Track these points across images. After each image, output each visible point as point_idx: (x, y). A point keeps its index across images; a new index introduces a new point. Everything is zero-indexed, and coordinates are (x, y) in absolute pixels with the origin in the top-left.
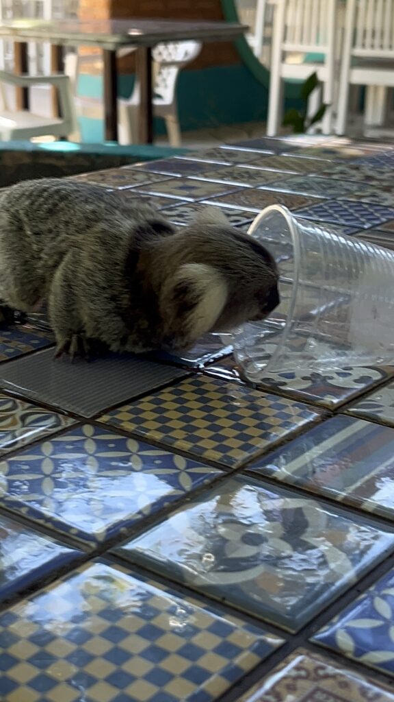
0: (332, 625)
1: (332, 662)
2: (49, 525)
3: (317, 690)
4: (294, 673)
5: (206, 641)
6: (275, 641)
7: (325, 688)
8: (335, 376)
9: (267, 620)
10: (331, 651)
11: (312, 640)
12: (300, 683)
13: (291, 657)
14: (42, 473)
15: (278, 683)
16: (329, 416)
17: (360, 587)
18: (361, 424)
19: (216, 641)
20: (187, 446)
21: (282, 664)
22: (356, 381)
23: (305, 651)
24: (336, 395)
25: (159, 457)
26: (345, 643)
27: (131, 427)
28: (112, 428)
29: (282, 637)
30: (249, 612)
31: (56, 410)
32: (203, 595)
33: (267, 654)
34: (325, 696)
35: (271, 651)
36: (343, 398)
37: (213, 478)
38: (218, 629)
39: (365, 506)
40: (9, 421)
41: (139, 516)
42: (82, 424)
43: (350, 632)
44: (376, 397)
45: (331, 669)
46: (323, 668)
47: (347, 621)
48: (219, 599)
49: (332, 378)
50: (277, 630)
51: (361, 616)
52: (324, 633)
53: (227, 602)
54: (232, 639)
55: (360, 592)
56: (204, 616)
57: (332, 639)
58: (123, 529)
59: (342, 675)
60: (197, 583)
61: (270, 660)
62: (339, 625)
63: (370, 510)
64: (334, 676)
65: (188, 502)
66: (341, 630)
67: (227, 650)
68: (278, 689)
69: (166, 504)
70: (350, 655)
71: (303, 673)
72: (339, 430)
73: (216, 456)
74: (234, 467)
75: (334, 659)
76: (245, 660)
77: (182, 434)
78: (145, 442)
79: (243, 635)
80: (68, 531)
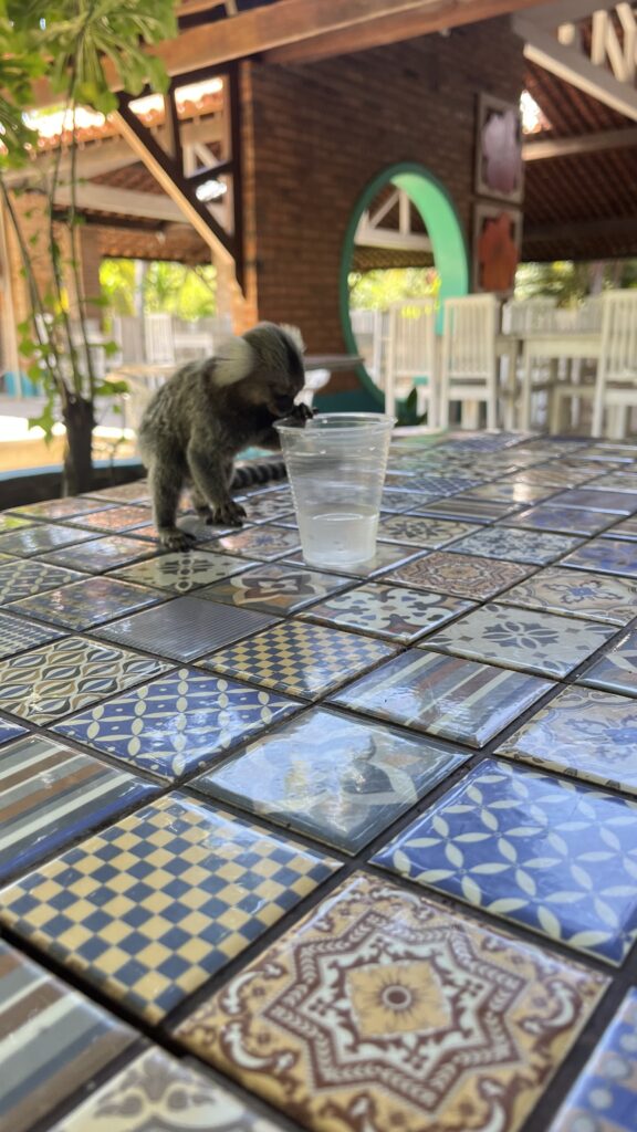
0: (391, 846)
1: (388, 884)
2: (133, 763)
3: (371, 913)
4: (350, 897)
5: (267, 868)
6: (335, 864)
7: (378, 911)
8: (413, 616)
9: (329, 844)
10: (389, 873)
11: (370, 862)
12: (355, 907)
13: (349, 880)
14: (134, 714)
15: (333, 909)
16: (405, 651)
17: (421, 806)
18: (432, 656)
19: (276, 867)
20: (272, 683)
21: (338, 889)
22: (430, 619)
23: (363, 873)
24: (412, 633)
25: (246, 695)
26: (403, 864)
27: (223, 668)
28: (208, 670)
29: (341, 861)
30: (313, 837)
31: (158, 657)
32: (270, 823)
33: (324, 879)
34: (377, 919)
35: (330, 874)
36: (417, 635)
37: (292, 710)
38: (279, 857)
39: (429, 730)
40: (113, 668)
41: (220, 750)
42: (178, 669)
43: (410, 853)
44: (446, 632)
45: (385, 892)
46: (378, 890)
47: (406, 841)
48: (285, 826)
49: (408, 618)
50: (334, 853)
51: (421, 834)
52: (384, 852)
53: (291, 828)
54: (291, 865)
55: (420, 812)
56: (264, 841)
57: (390, 860)
58: (201, 763)
59: (397, 897)
60: (265, 811)
61: (327, 883)
62: (397, 846)
63: (435, 733)
64: (388, 899)
65: (266, 735)
66: (397, 853)
67: (286, 876)
68: (331, 915)
69: (245, 737)
70: (406, 875)
71: (358, 896)
72: (411, 662)
73: (298, 691)
74: (313, 700)
75: (392, 880)
76: (303, 887)
77: (270, 673)
78: (230, 678)
79: (305, 859)
80: (149, 767)
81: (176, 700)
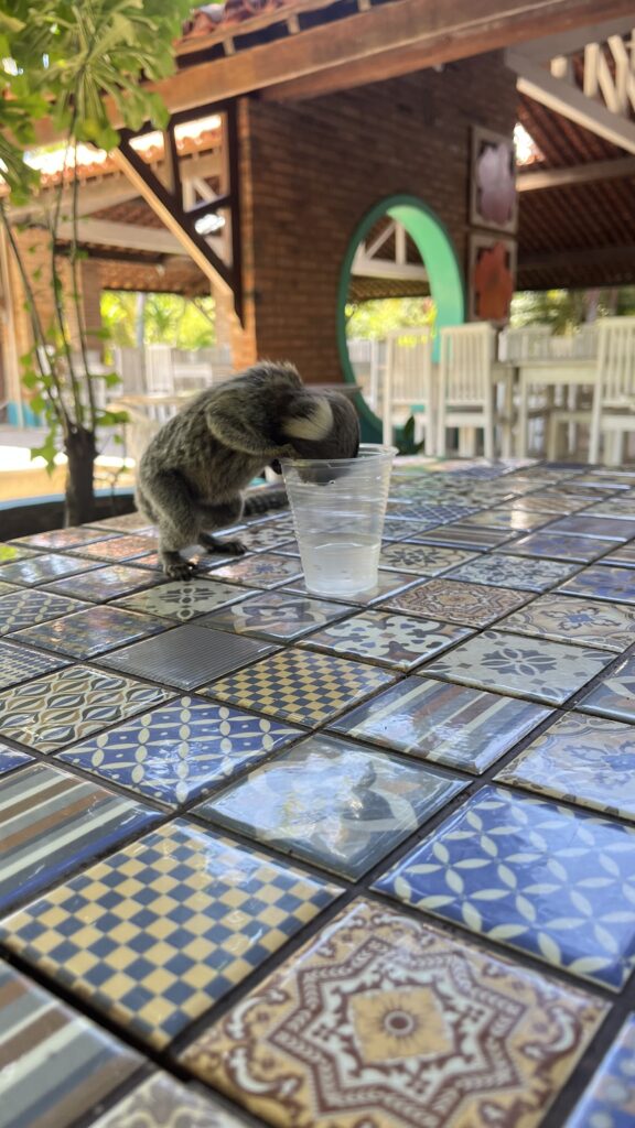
0: (392, 872)
1: (389, 909)
2: (137, 790)
3: (372, 939)
4: (351, 923)
5: (270, 894)
6: (337, 891)
7: (380, 937)
8: (411, 643)
9: (330, 870)
10: (390, 899)
11: (372, 888)
12: (357, 933)
13: (350, 906)
14: (138, 742)
15: (335, 935)
16: (404, 678)
17: (422, 832)
18: (431, 683)
19: (279, 894)
20: (273, 710)
21: (340, 915)
22: (428, 647)
23: (364, 899)
24: (411, 660)
25: (246, 722)
26: (404, 890)
27: (224, 696)
28: (209, 698)
29: (343, 886)
30: (314, 863)
31: (161, 685)
32: (272, 849)
33: (326, 905)
34: (379, 945)
35: (332, 900)
36: (416, 662)
37: (294, 738)
38: (281, 883)
39: (429, 757)
40: (117, 697)
41: (222, 777)
42: (181, 697)
43: (411, 880)
44: (444, 659)
45: (386, 918)
46: (379, 916)
47: (408, 866)
48: (286, 852)
49: (407, 645)
50: (337, 879)
51: (421, 860)
52: (385, 878)
53: (294, 855)
54: (294, 891)
55: (421, 838)
56: (267, 867)
57: (390, 887)
58: (204, 790)
59: (397, 923)
60: (267, 838)
61: (329, 910)
62: (398, 872)
63: (435, 760)
64: (389, 925)
65: (268, 762)
66: (398, 879)
67: (288, 902)
68: (334, 940)
69: (247, 765)
70: (407, 902)
71: (360, 922)
72: (410, 690)
73: (299, 718)
74: (314, 727)
75: (392, 906)
76: (306, 913)
77: (271, 700)
78: (233, 706)
79: (307, 886)
80: (152, 795)
81: (179, 728)
